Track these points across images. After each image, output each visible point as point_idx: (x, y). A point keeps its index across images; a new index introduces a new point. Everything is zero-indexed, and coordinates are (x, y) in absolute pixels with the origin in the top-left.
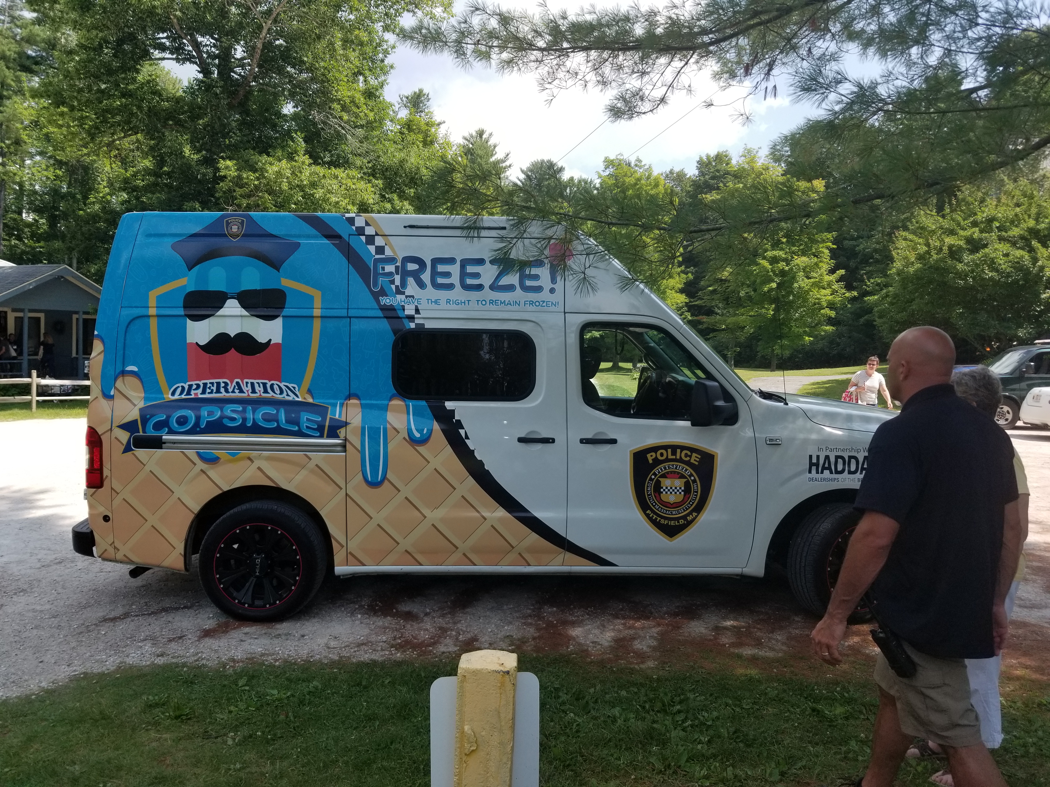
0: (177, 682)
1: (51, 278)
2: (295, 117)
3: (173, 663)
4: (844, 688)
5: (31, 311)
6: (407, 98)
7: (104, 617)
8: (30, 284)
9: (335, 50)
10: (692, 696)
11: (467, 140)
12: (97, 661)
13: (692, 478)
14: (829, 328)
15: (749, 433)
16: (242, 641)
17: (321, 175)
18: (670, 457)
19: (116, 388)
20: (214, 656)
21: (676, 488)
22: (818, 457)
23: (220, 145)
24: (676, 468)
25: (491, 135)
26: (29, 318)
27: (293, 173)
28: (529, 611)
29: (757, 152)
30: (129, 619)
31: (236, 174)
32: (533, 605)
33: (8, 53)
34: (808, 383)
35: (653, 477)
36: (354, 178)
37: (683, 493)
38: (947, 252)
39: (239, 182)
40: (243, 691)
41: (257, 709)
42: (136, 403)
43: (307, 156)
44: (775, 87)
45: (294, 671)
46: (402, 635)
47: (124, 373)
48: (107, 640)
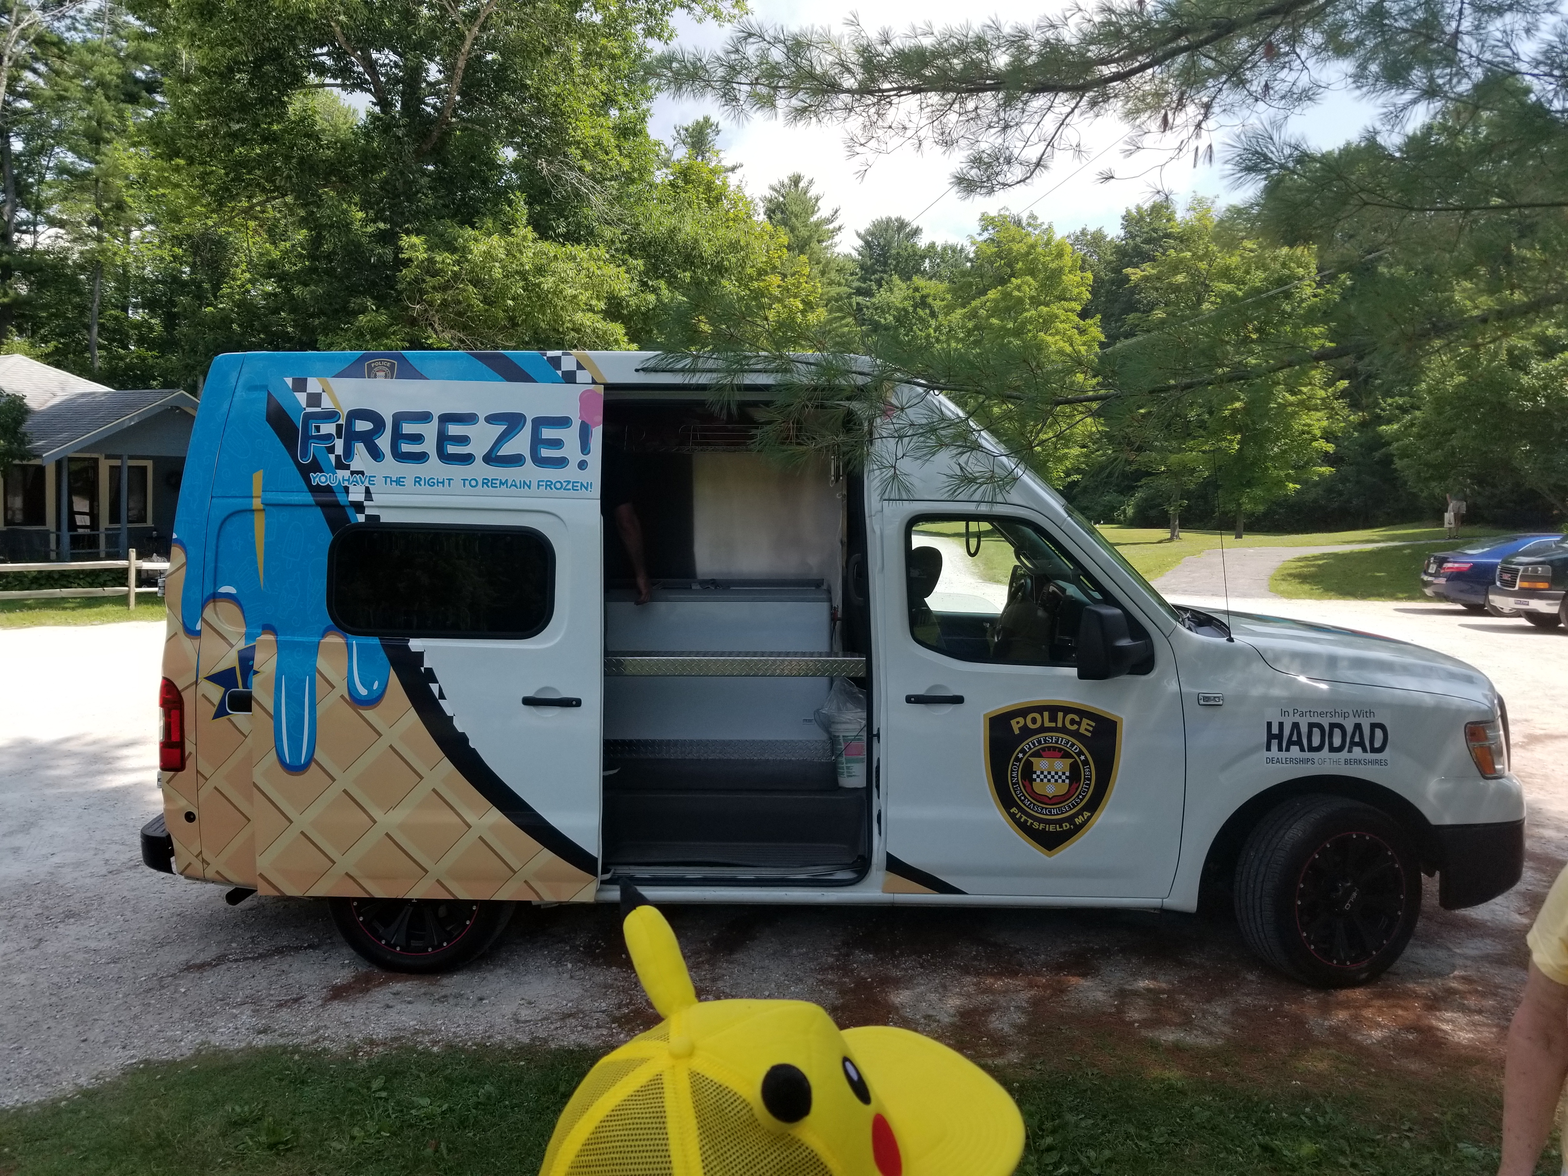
0: (281, 1080)
1: (163, 409)
2: (515, 166)
3: (280, 1046)
4: (1317, 1107)
5: (131, 457)
6: (687, 130)
7: (188, 961)
8: (131, 419)
9: (572, 70)
10: (1071, 1118)
11: (776, 190)
12: (168, 1040)
13: (1083, 758)
14: (1326, 470)
15: (1173, 687)
16: (388, 1006)
17: (552, 254)
18: (1047, 724)
19: (203, 620)
20: (342, 1032)
21: (1056, 773)
22: (1281, 725)
23: (403, 213)
24: (1056, 742)
25: (811, 182)
26: (129, 467)
27: (509, 253)
28: (830, 960)
29: (1213, 202)
30: (224, 967)
31: (425, 255)
32: (836, 949)
33: (108, 78)
34: (1290, 558)
35: (1021, 755)
36: (599, 260)
37: (1067, 781)
38: (1505, 357)
39: (430, 268)
40: (376, 1099)
41: (394, 1134)
42: (233, 642)
43: (530, 228)
44: (1210, 146)
45: (459, 1064)
46: (631, 999)
47: (215, 597)
48: (186, 1004)
